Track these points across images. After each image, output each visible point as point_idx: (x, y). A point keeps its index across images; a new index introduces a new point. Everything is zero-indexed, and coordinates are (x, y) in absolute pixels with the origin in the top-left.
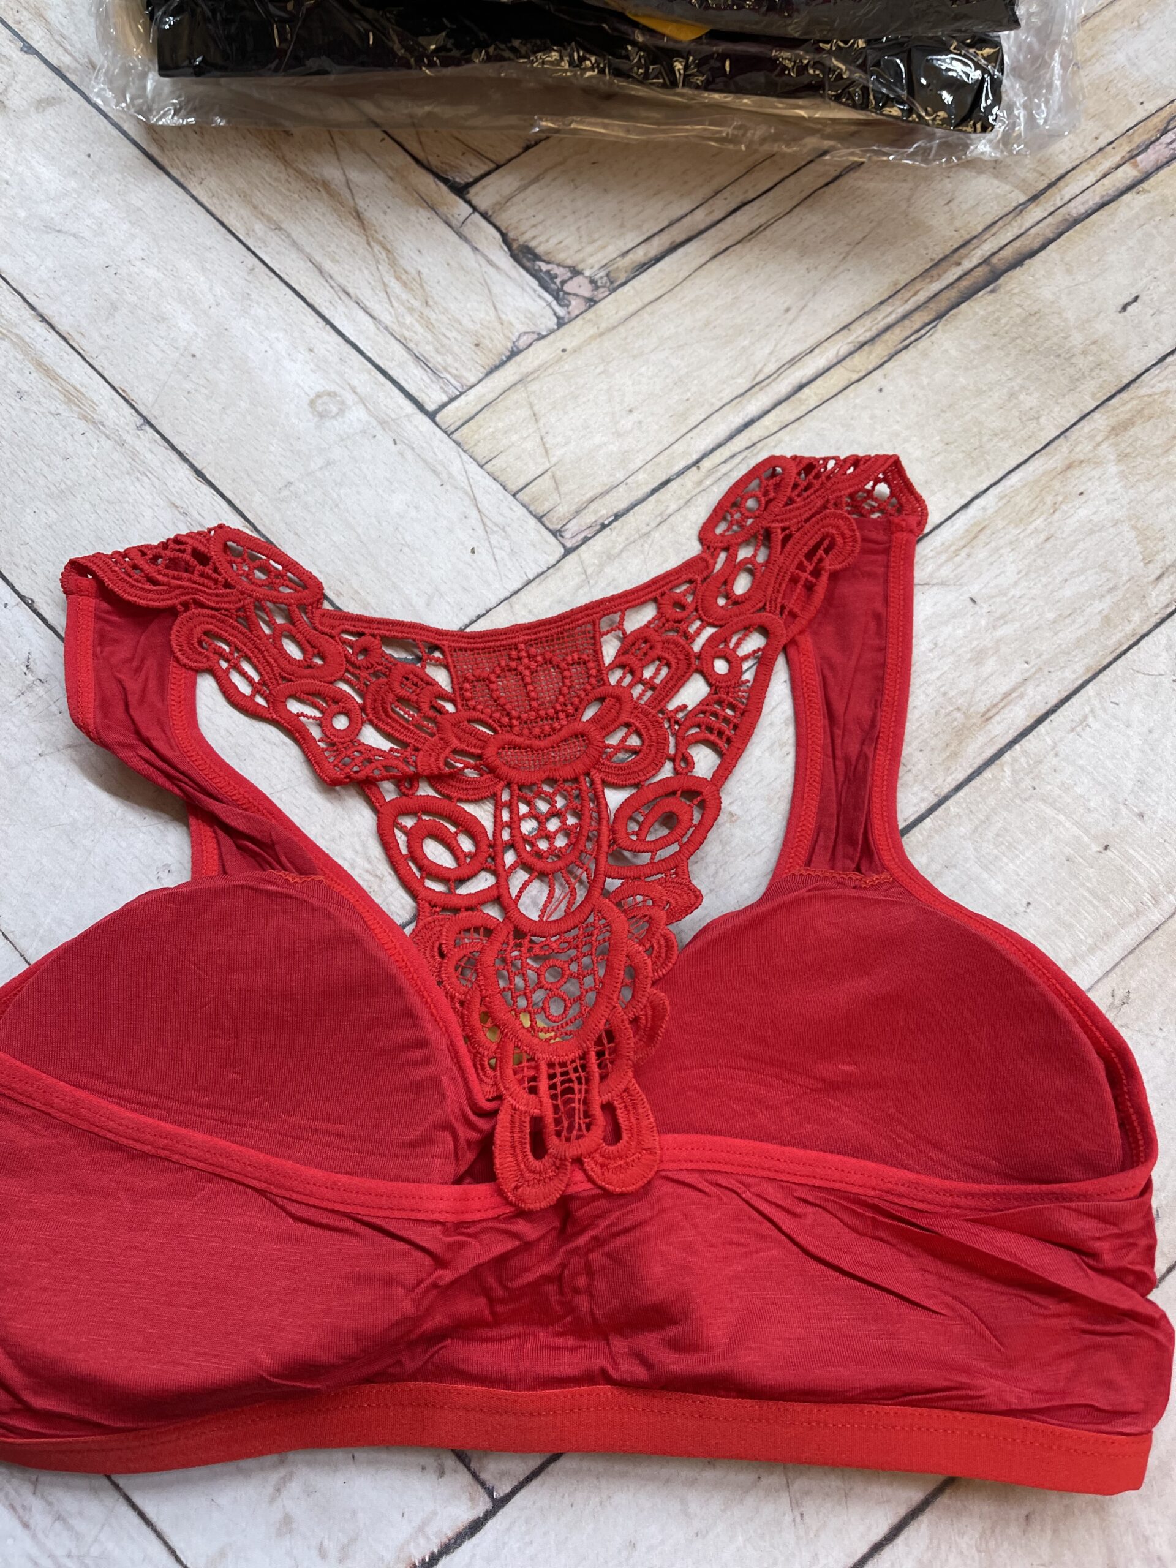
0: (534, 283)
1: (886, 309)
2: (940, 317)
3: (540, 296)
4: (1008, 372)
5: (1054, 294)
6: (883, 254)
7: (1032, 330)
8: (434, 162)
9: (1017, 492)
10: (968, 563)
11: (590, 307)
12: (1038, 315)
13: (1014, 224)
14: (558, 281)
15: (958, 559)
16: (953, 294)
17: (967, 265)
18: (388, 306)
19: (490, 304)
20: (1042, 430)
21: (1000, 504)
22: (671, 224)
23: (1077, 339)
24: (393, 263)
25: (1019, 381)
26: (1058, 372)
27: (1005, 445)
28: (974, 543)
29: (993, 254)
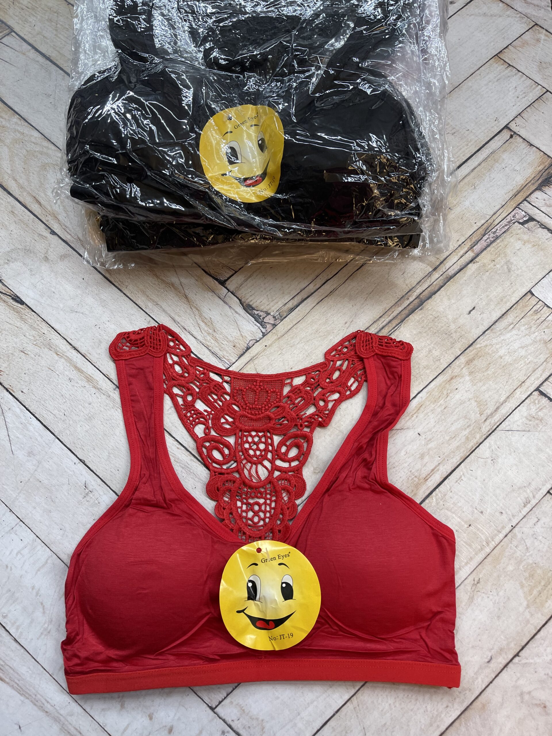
0: (253, 320)
1: (382, 319)
2: (402, 321)
3: (255, 325)
4: (428, 342)
5: (444, 309)
6: (380, 297)
7: (436, 324)
8: (212, 272)
9: (433, 390)
10: (417, 420)
11: (274, 327)
12: (438, 318)
13: (428, 281)
14: (261, 318)
15: (413, 418)
16: (406, 312)
17: (411, 299)
18: (200, 333)
19: (237, 329)
20: (441, 364)
21: (428, 395)
22: (301, 291)
23: (453, 327)
24: (201, 315)
25: (432, 345)
26: (447, 340)
27: (428, 371)
28: (419, 411)
29: (420, 294)
